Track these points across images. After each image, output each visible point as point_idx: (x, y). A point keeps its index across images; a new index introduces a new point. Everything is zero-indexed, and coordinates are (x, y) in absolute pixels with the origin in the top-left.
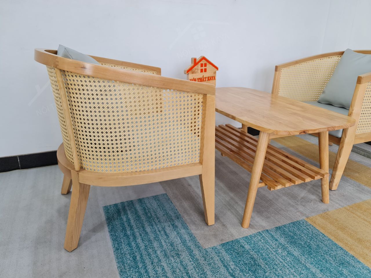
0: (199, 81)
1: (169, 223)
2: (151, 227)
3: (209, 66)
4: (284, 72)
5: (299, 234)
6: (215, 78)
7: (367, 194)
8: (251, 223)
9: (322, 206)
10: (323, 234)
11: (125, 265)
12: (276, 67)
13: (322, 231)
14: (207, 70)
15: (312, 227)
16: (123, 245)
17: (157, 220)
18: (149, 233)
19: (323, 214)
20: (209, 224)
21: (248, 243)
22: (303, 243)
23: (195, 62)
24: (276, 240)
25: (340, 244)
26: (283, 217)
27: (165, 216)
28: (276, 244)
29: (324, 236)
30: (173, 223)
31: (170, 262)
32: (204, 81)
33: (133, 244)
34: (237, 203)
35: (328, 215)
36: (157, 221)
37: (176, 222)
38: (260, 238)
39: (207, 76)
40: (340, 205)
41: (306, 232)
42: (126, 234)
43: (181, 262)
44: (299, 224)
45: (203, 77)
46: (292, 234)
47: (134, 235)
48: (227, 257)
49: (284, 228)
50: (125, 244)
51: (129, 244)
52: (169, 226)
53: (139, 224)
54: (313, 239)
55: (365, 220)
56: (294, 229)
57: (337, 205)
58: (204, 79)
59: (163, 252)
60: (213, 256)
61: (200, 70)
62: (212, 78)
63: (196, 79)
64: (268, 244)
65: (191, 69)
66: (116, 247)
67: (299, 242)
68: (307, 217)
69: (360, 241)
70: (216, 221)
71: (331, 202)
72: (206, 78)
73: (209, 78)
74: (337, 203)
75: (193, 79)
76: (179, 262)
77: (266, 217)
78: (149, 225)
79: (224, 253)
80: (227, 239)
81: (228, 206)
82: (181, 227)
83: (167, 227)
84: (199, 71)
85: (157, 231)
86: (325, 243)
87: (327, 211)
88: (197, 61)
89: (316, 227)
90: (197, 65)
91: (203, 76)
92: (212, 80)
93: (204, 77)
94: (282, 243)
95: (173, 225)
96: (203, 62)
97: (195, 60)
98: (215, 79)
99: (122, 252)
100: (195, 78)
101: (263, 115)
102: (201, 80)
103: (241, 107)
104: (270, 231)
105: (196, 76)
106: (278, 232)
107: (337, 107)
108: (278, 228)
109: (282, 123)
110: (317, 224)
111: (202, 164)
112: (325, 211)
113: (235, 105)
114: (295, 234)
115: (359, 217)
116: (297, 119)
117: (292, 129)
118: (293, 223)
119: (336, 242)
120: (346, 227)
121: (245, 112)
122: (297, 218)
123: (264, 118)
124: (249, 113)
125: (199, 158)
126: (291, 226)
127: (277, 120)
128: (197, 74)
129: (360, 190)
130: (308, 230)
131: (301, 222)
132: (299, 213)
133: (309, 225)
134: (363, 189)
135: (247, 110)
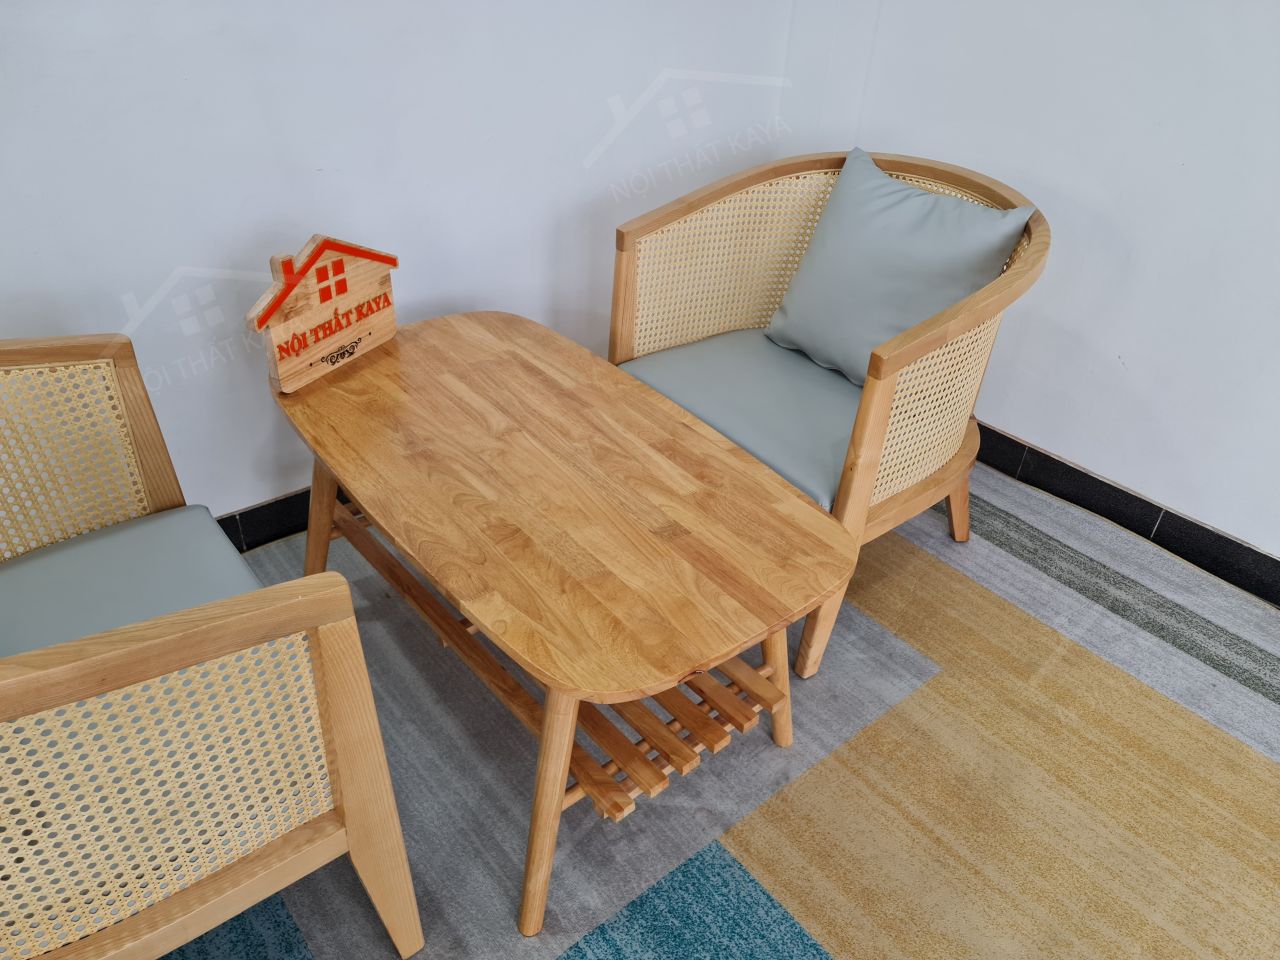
3: (354, 269)
4: (649, 249)
5: (700, 918)
6: (387, 300)
7: (900, 676)
8: (552, 906)
9: (771, 764)
10: (769, 897)
12: (621, 237)
13: (766, 882)
14: (349, 284)
15: (738, 873)
19: (774, 800)
20: (405, 951)
23: (291, 274)
25: (815, 931)
27: (240, 946)
29: (769, 904)
32: (341, 328)
34: (504, 812)
35: (786, 801)
39: (353, 306)
40: (823, 746)
41: (719, 899)
44: (702, 866)
45: (336, 313)
46: (676, 922)
49: (657, 901)
54: (738, 930)
55: (887, 799)
56: (686, 896)
57: (815, 747)
58: (344, 322)
61: (318, 294)
62: (378, 304)
63: (304, 335)
65: (275, 308)
67: (696, 955)
68: (727, 830)
69: (868, 898)
71: (800, 734)
72: (347, 315)
73: (365, 310)
74: (816, 738)
75: (290, 339)
77: (599, 858)
81: (474, 838)
84: (316, 299)
86: (773, 936)
87: (784, 783)
88: (298, 266)
89: (749, 870)
90: (303, 281)
91: (336, 310)
92: (379, 309)
93: (341, 311)
96: (328, 259)
97: (288, 266)
98: (389, 304)
100: (299, 332)
101: (562, 569)
102: (327, 329)
103: (484, 506)
104: (609, 930)
105: (300, 325)
106: (636, 927)
107: (821, 370)
108: (637, 906)
109: (624, 622)
110: (752, 851)
111: (343, 825)
112: (778, 783)
113: (465, 494)
114: (687, 921)
115: (874, 789)
116: (677, 576)
117: (653, 670)
118: (684, 869)
119: (804, 924)
120: (835, 845)
121: (498, 550)
122: (695, 839)
123: (564, 591)
124: (513, 560)
125: (330, 799)
126: (676, 885)
127: (608, 605)
128: (308, 314)
129: (883, 658)
130: (725, 891)
131: (707, 858)
132: (704, 814)
133: (730, 866)
134: (890, 655)
135: (506, 526)
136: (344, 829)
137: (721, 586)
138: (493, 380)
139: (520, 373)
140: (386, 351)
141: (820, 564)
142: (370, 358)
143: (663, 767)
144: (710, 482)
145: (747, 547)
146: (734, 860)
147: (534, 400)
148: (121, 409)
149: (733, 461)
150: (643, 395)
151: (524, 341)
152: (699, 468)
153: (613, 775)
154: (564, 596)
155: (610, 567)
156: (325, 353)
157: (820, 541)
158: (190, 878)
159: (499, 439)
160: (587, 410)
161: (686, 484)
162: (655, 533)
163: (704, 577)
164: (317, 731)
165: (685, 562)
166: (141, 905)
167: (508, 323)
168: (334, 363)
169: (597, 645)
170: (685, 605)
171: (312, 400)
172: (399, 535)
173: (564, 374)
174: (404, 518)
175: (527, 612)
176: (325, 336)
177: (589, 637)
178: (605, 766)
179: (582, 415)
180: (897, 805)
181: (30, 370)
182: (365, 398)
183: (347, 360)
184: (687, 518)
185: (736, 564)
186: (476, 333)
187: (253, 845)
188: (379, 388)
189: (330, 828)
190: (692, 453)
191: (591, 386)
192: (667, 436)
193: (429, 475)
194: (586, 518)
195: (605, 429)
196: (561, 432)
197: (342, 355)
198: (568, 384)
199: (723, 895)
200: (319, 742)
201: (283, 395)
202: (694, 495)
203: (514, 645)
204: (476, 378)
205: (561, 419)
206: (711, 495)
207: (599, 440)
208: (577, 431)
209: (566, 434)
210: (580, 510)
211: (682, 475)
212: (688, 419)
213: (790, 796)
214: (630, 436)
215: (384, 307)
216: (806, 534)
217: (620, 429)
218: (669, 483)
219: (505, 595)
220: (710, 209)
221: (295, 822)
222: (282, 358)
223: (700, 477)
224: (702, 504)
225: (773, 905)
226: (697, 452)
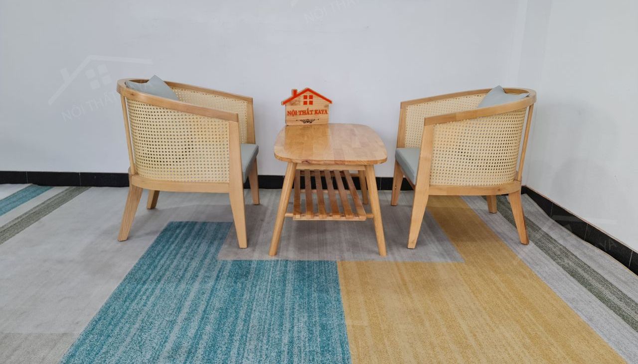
0: (302, 113)
4: (411, 110)
5: (314, 269)
7: (445, 259)
10: (337, 273)
11: (149, 255)
12: (402, 104)
13: (340, 271)
14: (313, 103)
15: (334, 267)
16: (160, 246)
18: (186, 243)
19: (364, 261)
20: (241, 247)
21: (257, 264)
22: (307, 273)
23: (295, 94)
24: (286, 267)
25: (341, 281)
26: (319, 256)
27: (213, 236)
28: (282, 269)
30: (212, 241)
31: (181, 261)
32: (308, 114)
33: (167, 246)
35: (367, 263)
37: (217, 241)
38: (273, 263)
39: (314, 109)
41: (323, 268)
42: (169, 240)
43: (190, 263)
44: (326, 263)
45: (308, 109)
46: (307, 267)
47: (173, 242)
48: (228, 268)
49: (306, 263)
52: (207, 242)
54: (321, 274)
58: (310, 113)
59: (183, 255)
60: (218, 265)
62: (323, 112)
63: (296, 111)
64: (274, 268)
65: (289, 100)
66: (153, 245)
67: (304, 272)
68: (342, 260)
69: (365, 283)
72: (311, 111)
73: (318, 112)
75: (292, 111)
76: (188, 262)
77: (302, 253)
78: (192, 239)
79: (229, 265)
80: (244, 258)
83: (204, 243)
84: (302, 103)
85: (194, 243)
86: (329, 278)
87: (371, 260)
89: (338, 267)
90: (299, 97)
92: (323, 114)
93: (310, 109)
94: (288, 270)
96: (308, 94)
97: (295, 92)
98: (327, 113)
99: (154, 249)
100: (295, 110)
102: (304, 113)
104: (289, 262)
105: (296, 108)
106: (296, 264)
108: (300, 261)
110: (344, 266)
112: (369, 260)
114: (310, 267)
115: (399, 271)
118: (320, 262)
120: (370, 273)
122: (331, 259)
126: (315, 263)
128: (298, 106)
129: (445, 254)
130: (326, 268)
131: (329, 262)
132: (340, 256)
134: (449, 254)
136: (229, 185)
142: (316, 127)
146: (336, 265)
156: (302, 119)
168: (304, 123)
183: (309, 124)
197: (308, 122)
201: (287, 126)
213: (369, 263)
215: (325, 114)
222: (288, 115)
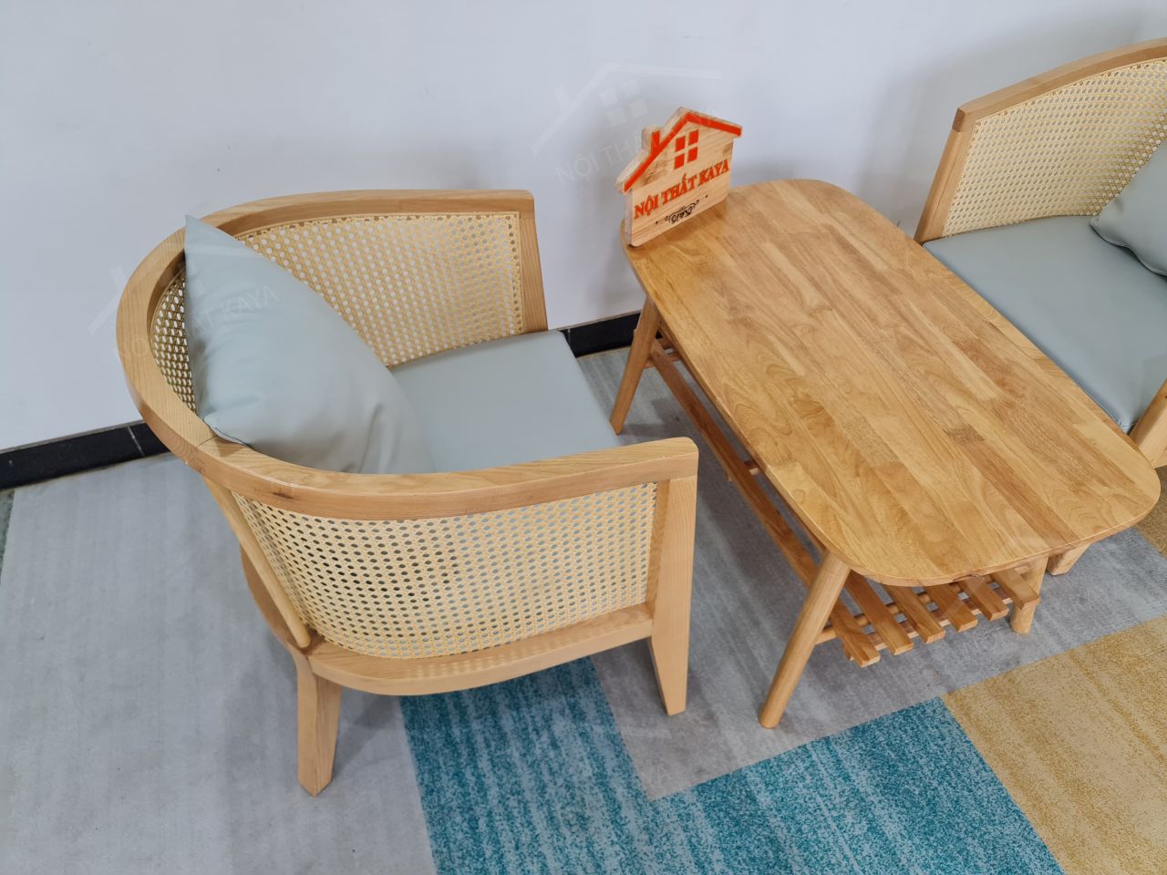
1: (563, 699)
2: (514, 713)
3: (709, 139)
4: (985, 129)
5: (914, 757)
6: (726, 166)
7: (1156, 595)
8: (788, 711)
9: (1002, 645)
10: (981, 760)
11: (451, 845)
13: (981, 747)
14: (700, 152)
15: (955, 732)
16: (445, 777)
17: (532, 686)
18: (509, 736)
19: (1001, 678)
20: (671, 710)
21: (767, 785)
22: (917, 792)
23: (657, 145)
24: (847, 778)
25: (1020, 800)
26: (881, 685)
28: (843, 792)
29: (981, 766)
30: (572, 700)
31: (561, 844)
32: (686, 191)
33: (468, 773)
34: (757, 624)
35: (1014, 682)
36: (532, 690)
37: (582, 694)
38: (803, 769)
39: (698, 172)
40: (1060, 642)
41: (935, 748)
42: (450, 736)
43: (590, 844)
44: (922, 716)
45: (684, 178)
46: (893, 755)
47: (469, 741)
48: (708, 834)
49: (877, 733)
50: (447, 774)
51: (458, 775)
52: (562, 713)
53: (482, 702)
54: (948, 778)
55: (1117, 707)
56: (904, 736)
57: (1051, 641)
58: (688, 186)
59: (545, 809)
60: (671, 827)
61: (673, 161)
62: (718, 170)
63: (656, 197)
64: (821, 792)
65: (639, 174)
66: (426, 783)
67: (906, 786)
68: (951, 692)
69: (1078, 789)
70: (689, 699)
71: (1037, 626)
72: (692, 180)
73: (706, 176)
74: (1053, 633)
75: (646, 200)
76: (584, 844)
77: (832, 684)
78: (509, 706)
79: (701, 820)
80: (715, 767)
82: (595, 718)
83: (556, 716)
84: (672, 163)
85: (530, 729)
86: (980, 792)
87: (1013, 666)
88: (663, 137)
89: (966, 731)
90: (664, 150)
91: (685, 175)
92: (718, 174)
94: (862, 790)
95: (573, 707)
96: (687, 130)
97: (656, 136)
98: (727, 169)
99: (442, 802)
100: (653, 195)
101: (858, 454)
102: (675, 192)
103: (794, 380)
104: (833, 743)
105: (656, 188)
106: (857, 748)
107: (1150, 273)
108: (859, 732)
109: (909, 513)
110: (972, 717)
111: (652, 616)
112: (1008, 664)
113: (776, 365)
114: (902, 757)
115: (1105, 694)
116: (965, 480)
117: (932, 565)
118: (905, 714)
119: (1011, 792)
120: (1055, 734)
121: (802, 424)
122: (919, 692)
123: (858, 475)
124: (816, 436)
125: (645, 595)
126: (897, 725)
127: (897, 495)
128: (663, 179)
129: (1142, 574)
130: (941, 743)
131: (928, 711)
132: (931, 671)
133: (949, 724)
134: (1151, 572)
135: (811, 402)
136: (651, 621)
137: (1008, 499)
138: (809, 254)
139: (835, 248)
140: (717, 213)
141: (1117, 496)
142: (704, 219)
143: (909, 631)
144: (1011, 391)
145: (1042, 465)
146: (954, 720)
147: (847, 280)
148: (518, 252)
149: (1038, 372)
150: (953, 287)
151: (841, 215)
152: (1001, 373)
153: (863, 626)
154: (858, 479)
155: (901, 459)
156: (669, 213)
157: (1120, 472)
158: (546, 628)
159: (811, 315)
160: (895, 297)
161: (987, 390)
162: (948, 434)
163: (993, 489)
164: (648, 548)
165: (975, 469)
166: (513, 638)
167: (827, 194)
168: (674, 222)
169: (883, 531)
170: (970, 511)
171: (654, 255)
172: (719, 394)
173: (878, 255)
174: (724, 380)
175: (823, 487)
176: (673, 198)
177: (877, 521)
178: (858, 617)
179: (890, 302)
180: (1127, 716)
181: (464, 216)
182: (697, 259)
183: (685, 219)
184: (984, 425)
185: (1025, 479)
186: (800, 204)
187: (589, 615)
188: (709, 250)
189: (642, 617)
190: (996, 357)
191: (902, 271)
192: (972, 335)
193: (748, 342)
194: (884, 406)
195: (911, 319)
196: (869, 317)
197: (682, 215)
198: (880, 266)
199: (939, 746)
200: (647, 556)
201: (631, 246)
202: (992, 401)
203: (810, 514)
204: (795, 250)
205: (871, 304)
206: (1010, 405)
207: (904, 330)
208: (884, 316)
209: (874, 320)
210: (879, 398)
211: (982, 378)
212: (997, 320)
213: (1018, 679)
214: (935, 330)
215: (722, 173)
216: (1106, 463)
217: (926, 321)
218: (968, 385)
219: (805, 468)
220: (1064, 90)
221: (618, 606)
222: (637, 217)
223: (1001, 383)
224: (1000, 412)
225: (984, 768)
226: (1001, 357)
